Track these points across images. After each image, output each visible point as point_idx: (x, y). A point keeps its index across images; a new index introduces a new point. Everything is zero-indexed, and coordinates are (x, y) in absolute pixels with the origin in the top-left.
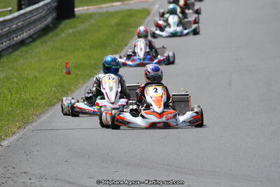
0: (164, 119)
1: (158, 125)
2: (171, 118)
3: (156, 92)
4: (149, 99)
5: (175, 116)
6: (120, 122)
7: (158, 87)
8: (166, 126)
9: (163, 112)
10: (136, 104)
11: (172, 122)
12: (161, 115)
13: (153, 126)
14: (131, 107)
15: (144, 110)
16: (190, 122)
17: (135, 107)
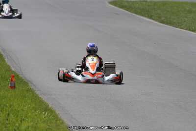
0: (95, 78)
1: (92, 81)
2: (100, 77)
3: (92, 60)
5: (103, 76)
7: (94, 58)
8: (97, 82)
9: (95, 73)
11: (101, 80)
12: (93, 75)
13: (88, 81)
14: (77, 69)
16: (112, 80)
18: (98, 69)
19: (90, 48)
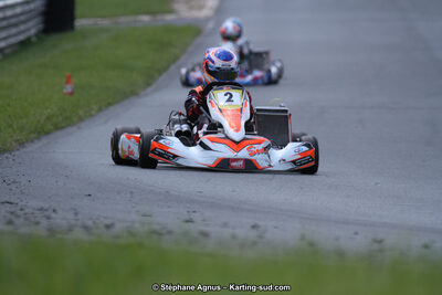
0: (244, 153)
1: (234, 164)
2: (258, 152)
3: (229, 100)
4: (215, 114)
5: (266, 149)
6: (160, 155)
7: (233, 92)
8: (250, 167)
9: (244, 139)
10: (185, 122)
11: (261, 160)
12: (237, 145)
13: (223, 166)
14: (177, 127)
15: (205, 134)
16: (294, 162)
17: (185, 127)
18: (249, 128)
19: (219, 63)
